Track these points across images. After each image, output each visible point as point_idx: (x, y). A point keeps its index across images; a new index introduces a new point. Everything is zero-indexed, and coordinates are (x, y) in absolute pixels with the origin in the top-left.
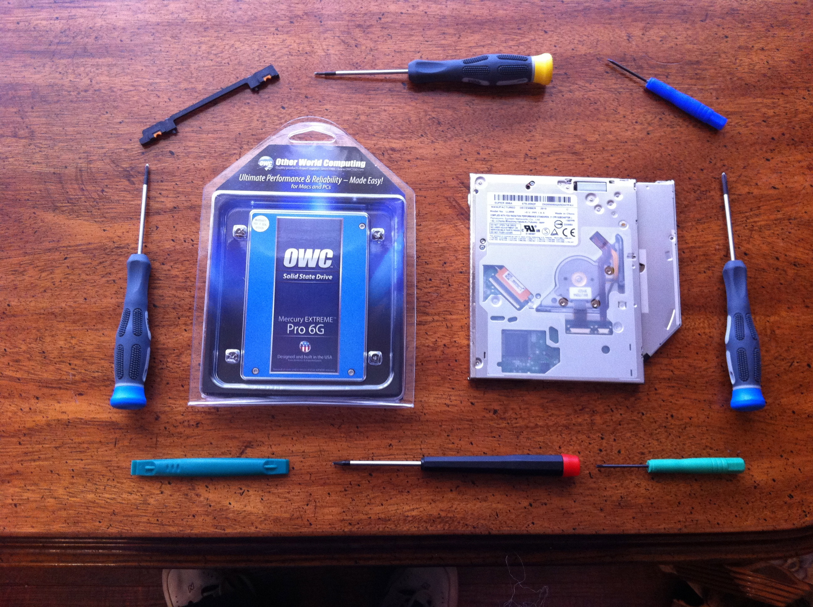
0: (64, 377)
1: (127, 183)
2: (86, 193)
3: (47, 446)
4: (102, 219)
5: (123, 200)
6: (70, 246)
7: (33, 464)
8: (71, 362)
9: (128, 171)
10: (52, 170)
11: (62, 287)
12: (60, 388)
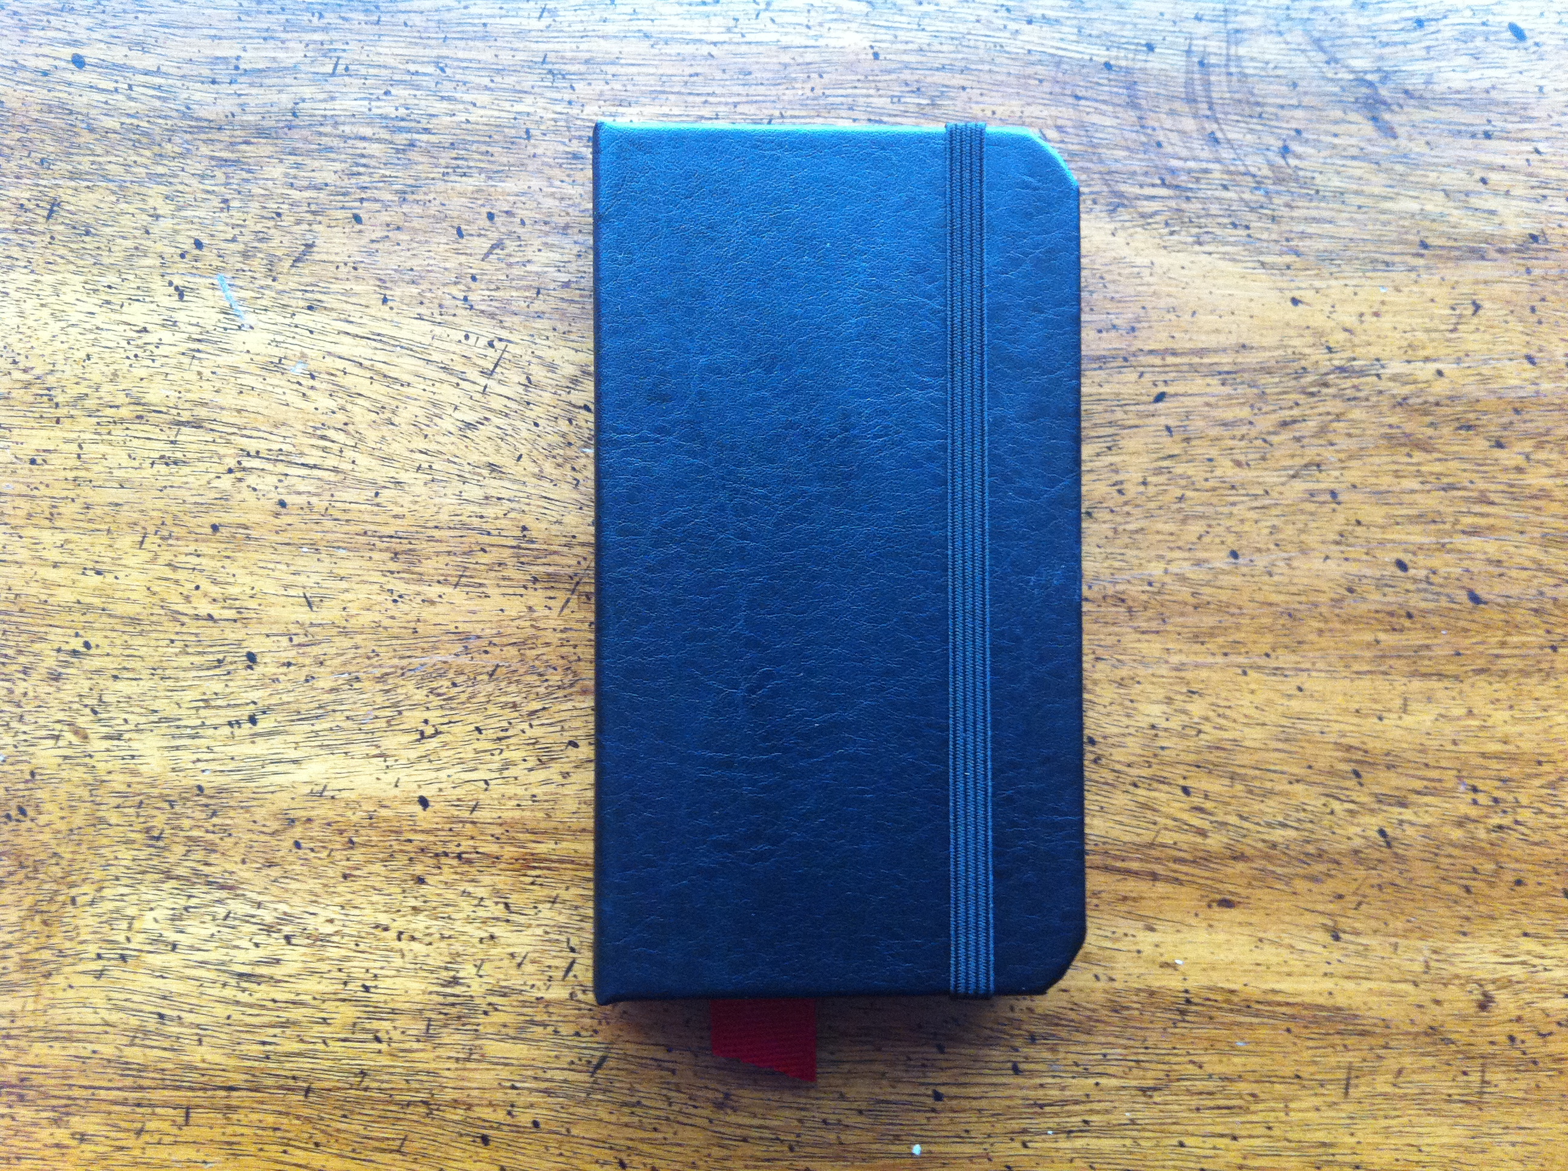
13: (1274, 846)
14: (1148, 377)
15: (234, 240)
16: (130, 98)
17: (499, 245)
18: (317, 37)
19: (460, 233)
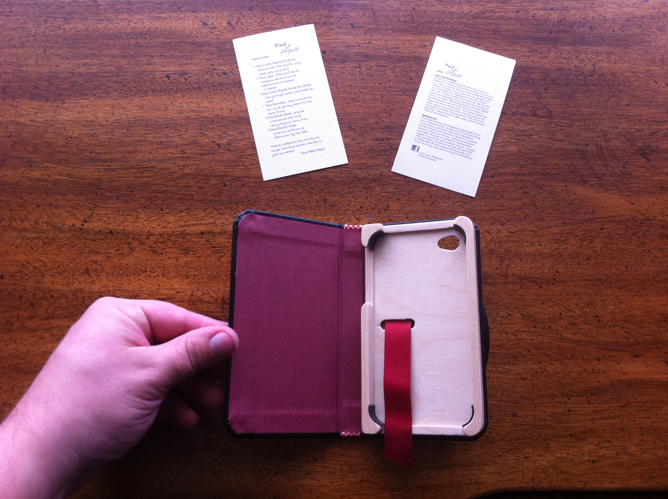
0: (620, 340)
1: (644, 160)
2: (610, 169)
3: (614, 405)
4: (628, 193)
5: (644, 176)
6: (604, 218)
7: (604, 422)
8: (623, 326)
9: (643, 149)
10: (575, 147)
11: (604, 256)
12: (618, 350)
13: (647, 340)
14: (598, 224)
15: (370, 206)
16: (341, 174)
17: (433, 203)
18: (385, 157)
19: (423, 200)
